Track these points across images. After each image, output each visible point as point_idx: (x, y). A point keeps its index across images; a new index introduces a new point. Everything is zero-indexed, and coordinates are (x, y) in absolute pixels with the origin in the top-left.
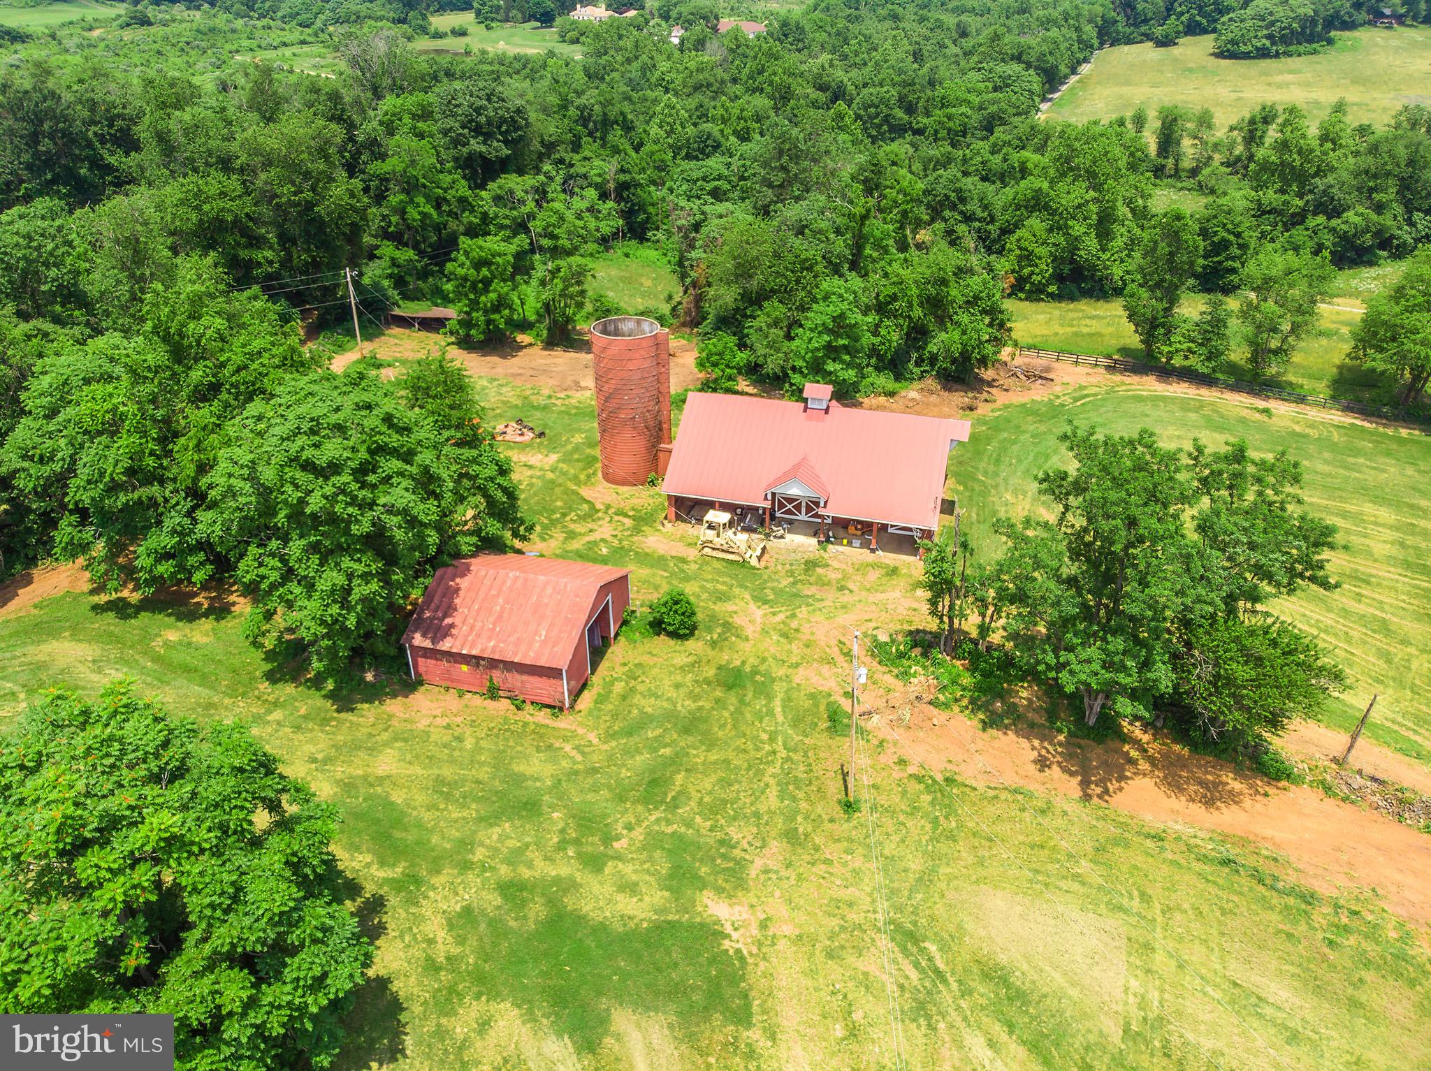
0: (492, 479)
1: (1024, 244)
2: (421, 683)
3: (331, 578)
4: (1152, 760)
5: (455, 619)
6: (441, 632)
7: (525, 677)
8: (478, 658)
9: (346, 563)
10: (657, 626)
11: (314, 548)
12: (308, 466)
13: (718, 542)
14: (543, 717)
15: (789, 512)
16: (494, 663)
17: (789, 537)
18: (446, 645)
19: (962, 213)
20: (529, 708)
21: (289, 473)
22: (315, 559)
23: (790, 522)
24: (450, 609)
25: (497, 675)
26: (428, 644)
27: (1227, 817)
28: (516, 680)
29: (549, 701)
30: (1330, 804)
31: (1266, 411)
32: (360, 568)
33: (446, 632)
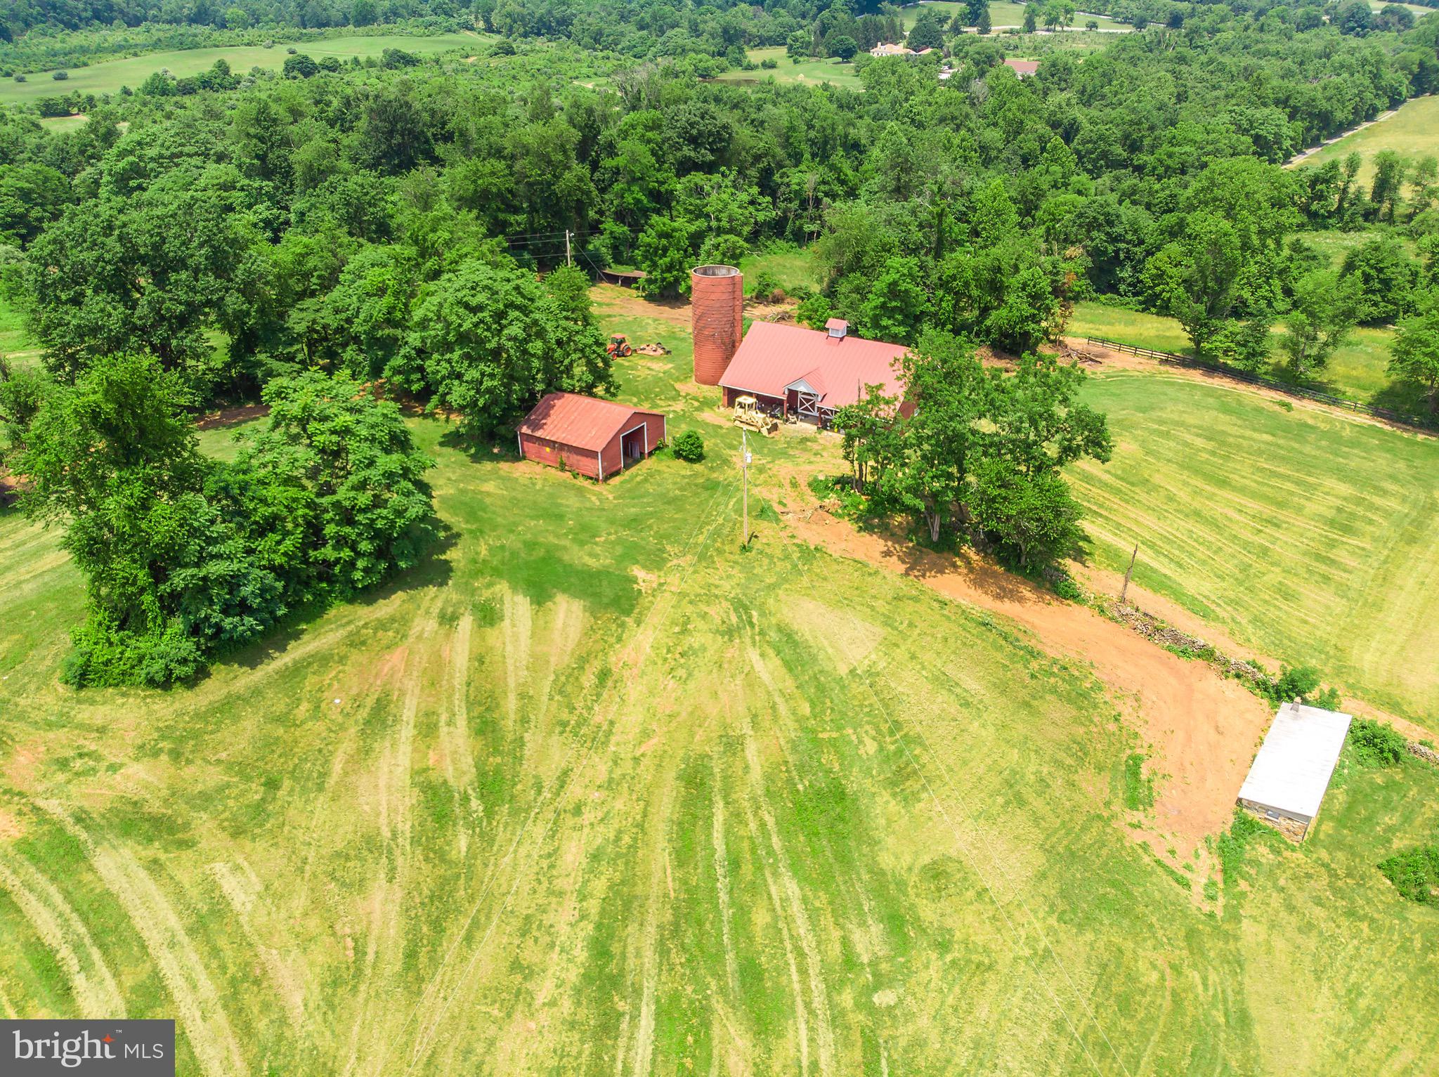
0: (590, 346)
1: (1159, 264)
2: (524, 458)
3: (473, 374)
4: (971, 570)
5: (548, 421)
6: (537, 426)
7: (579, 457)
8: (555, 442)
9: (482, 366)
10: (678, 454)
11: (467, 356)
12: (467, 306)
13: (744, 418)
14: (587, 484)
15: (806, 409)
16: (563, 447)
17: (799, 423)
18: (539, 434)
19: (1107, 234)
20: (581, 479)
21: (456, 308)
22: (466, 363)
23: (806, 416)
24: (547, 415)
25: (565, 454)
26: (529, 432)
27: (1008, 607)
28: (575, 458)
29: (591, 475)
30: (1099, 620)
31: (1288, 407)
32: (488, 370)
33: (541, 427)
